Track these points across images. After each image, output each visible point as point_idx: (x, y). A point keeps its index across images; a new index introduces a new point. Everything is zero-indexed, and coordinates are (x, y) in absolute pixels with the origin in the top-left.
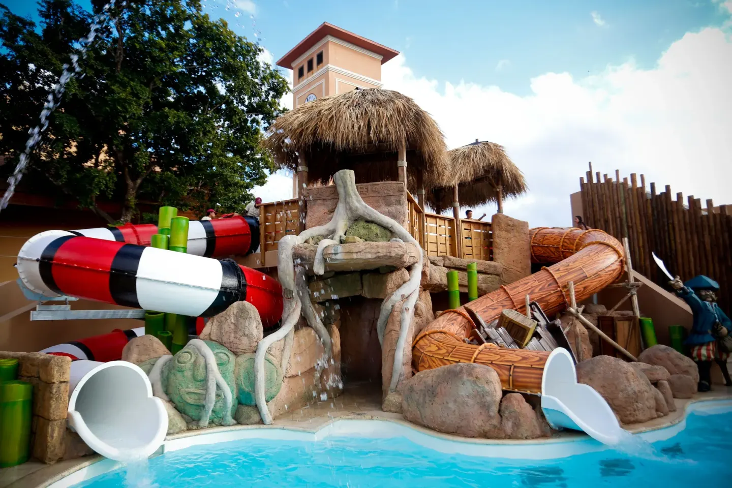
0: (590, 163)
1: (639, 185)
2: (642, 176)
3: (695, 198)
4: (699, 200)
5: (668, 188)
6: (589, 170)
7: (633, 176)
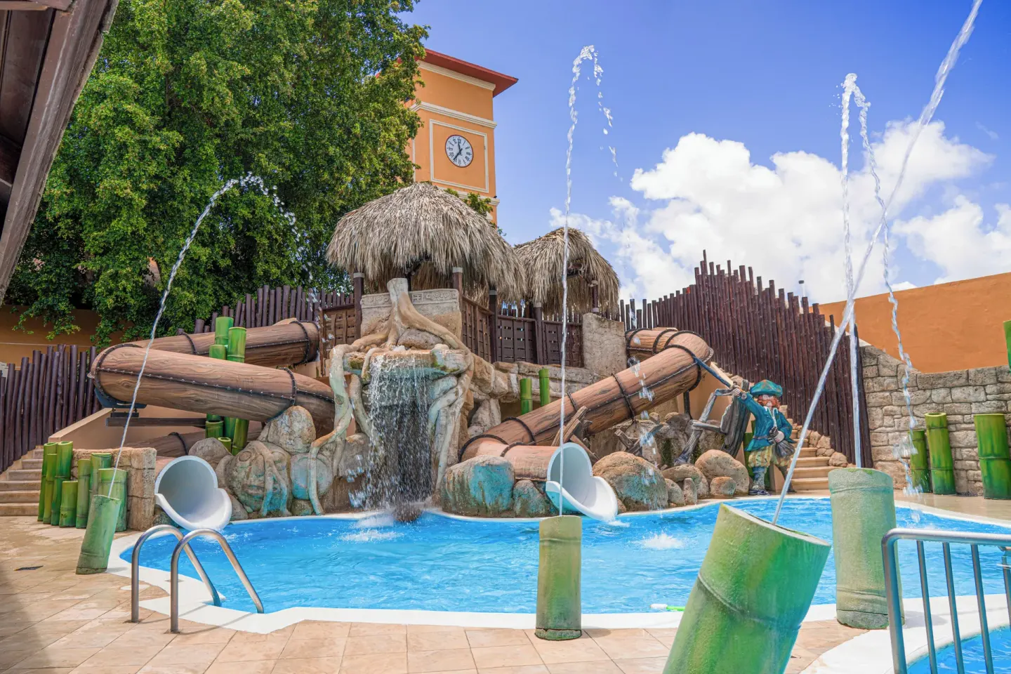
0: (704, 251)
1: (748, 279)
2: (750, 269)
3: (795, 295)
4: (797, 298)
5: (772, 282)
6: (703, 259)
7: (742, 268)
